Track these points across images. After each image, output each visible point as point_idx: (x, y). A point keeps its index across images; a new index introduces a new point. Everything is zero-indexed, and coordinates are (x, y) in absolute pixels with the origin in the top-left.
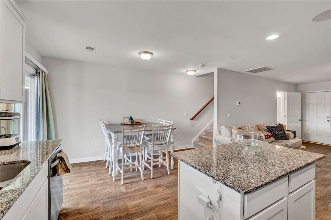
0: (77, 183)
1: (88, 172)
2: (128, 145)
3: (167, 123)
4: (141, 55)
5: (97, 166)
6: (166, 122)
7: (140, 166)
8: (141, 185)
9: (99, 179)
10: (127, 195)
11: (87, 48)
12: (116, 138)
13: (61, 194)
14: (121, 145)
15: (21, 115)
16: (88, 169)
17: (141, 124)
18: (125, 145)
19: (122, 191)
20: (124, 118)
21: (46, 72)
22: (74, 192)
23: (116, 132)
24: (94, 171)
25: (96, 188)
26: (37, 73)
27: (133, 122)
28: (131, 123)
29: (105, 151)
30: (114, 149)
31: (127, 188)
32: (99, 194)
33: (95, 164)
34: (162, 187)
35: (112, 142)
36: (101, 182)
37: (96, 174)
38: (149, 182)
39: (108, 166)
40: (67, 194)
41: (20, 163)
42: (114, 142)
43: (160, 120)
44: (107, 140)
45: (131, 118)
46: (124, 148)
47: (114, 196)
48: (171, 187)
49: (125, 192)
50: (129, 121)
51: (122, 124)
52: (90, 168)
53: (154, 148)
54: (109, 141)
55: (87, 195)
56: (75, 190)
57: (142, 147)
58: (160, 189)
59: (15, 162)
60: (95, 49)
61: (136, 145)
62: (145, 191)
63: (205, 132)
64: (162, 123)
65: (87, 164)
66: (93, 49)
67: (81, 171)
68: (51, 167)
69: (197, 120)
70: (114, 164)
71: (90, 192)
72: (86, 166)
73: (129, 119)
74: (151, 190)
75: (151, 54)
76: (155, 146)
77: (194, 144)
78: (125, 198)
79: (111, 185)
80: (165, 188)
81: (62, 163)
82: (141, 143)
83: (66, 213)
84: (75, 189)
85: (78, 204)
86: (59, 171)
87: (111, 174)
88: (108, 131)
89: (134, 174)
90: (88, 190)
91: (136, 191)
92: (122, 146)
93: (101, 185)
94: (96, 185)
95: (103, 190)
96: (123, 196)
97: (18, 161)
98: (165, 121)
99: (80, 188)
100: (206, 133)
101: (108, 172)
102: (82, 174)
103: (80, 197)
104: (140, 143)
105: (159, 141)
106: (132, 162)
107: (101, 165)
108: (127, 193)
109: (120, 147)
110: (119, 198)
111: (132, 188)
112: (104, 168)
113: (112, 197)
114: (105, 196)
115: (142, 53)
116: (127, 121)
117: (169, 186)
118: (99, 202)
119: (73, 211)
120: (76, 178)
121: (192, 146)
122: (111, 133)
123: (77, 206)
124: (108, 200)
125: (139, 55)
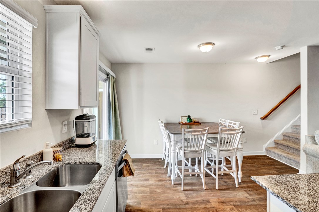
0: (139, 180)
1: (149, 169)
2: (189, 149)
3: (231, 123)
4: (201, 48)
5: (156, 165)
6: (229, 123)
7: (201, 173)
8: (203, 196)
9: (158, 179)
10: (187, 206)
11: (146, 49)
12: (176, 140)
13: (127, 189)
14: (182, 147)
15: (96, 117)
16: (147, 166)
17: (200, 124)
18: (186, 149)
19: (182, 199)
20: (182, 117)
21: (115, 76)
22: (136, 189)
23: (175, 134)
24: (153, 169)
25: (156, 190)
26: (108, 78)
27: (192, 122)
28: (189, 122)
29: (164, 150)
30: (173, 152)
31: (187, 197)
32: (159, 197)
33: (154, 162)
34: (229, 205)
35: (171, 144)
36: (160, 183)
37: (156, 173)
38: (212, 195)
39: (167, 166)
40: (131, 190)
41: (94, 164)
42: (174, 144)
43: (221, 119)
44: (166, 140)
45: (189, 117)
46: (185, 151)
47: (174, 203)
48: (242, 208)
49: (185, 201)
50: (187, 121)
51: (179, 123)
52: (149, 166)
53: (220, 154)
54: (168, 142)
55: (148, 196)
56: (138, 188)
57: (204, 151)
58: (226, 207)
59: (91, 163)
60: (153, 50)
61: (197, 149)
62: (208, 206)
63: (283, 135)
64: (224, 123)
65: (146, 161)
66: (151, 50)
67: (142, 168)
68: (118, 170)
69: (270, 120)
70: (174, 165)
71: (151, 192)
72: (146, 163)
73: (187, 118)
74: (215, 206)
75: (213, 44)
76: (221, 152)
77: (266, 150)
78: (186, 208)
79: (169, 189)
80: (233, 207)
81: (127, 165)
82: (203, 148)
83: (130, 210)
84: (137, 186)
85: (140, 204)
86: (124, 173)
87: (170, 176)
88: (167, 131)
89: (194, 181)
90: (148, 190)
91: (197, 203)
92: (182, 149)
93: (160, 187)
94: (155, 186)
95: (162, 193)
96: (183, 206)
97: (93, 163)
98: (229, 121)
99: (142, 186)
100: (285, 138)
101: (167, 173)
102: (143, 171)
103: (142, 196)
104: (201, 148)
105: (223, 146)
106: (191, 167)
107: (159, 164)
108: (187, 203)
109: (180, 150)
110: (179, 207)
111: (193, 198)
112: (163, 167)
113: (172, 204)
114: (165, 201)
115: (202, 45)
116: (185, 120)
117: (239, 205)
118: (159, 207)
119: (136, 210)
120: (138, 174)
121: (264, 153)
122: (170, 134)
123: (139, 206)
124: (167, 206)
125: (198, 48)
